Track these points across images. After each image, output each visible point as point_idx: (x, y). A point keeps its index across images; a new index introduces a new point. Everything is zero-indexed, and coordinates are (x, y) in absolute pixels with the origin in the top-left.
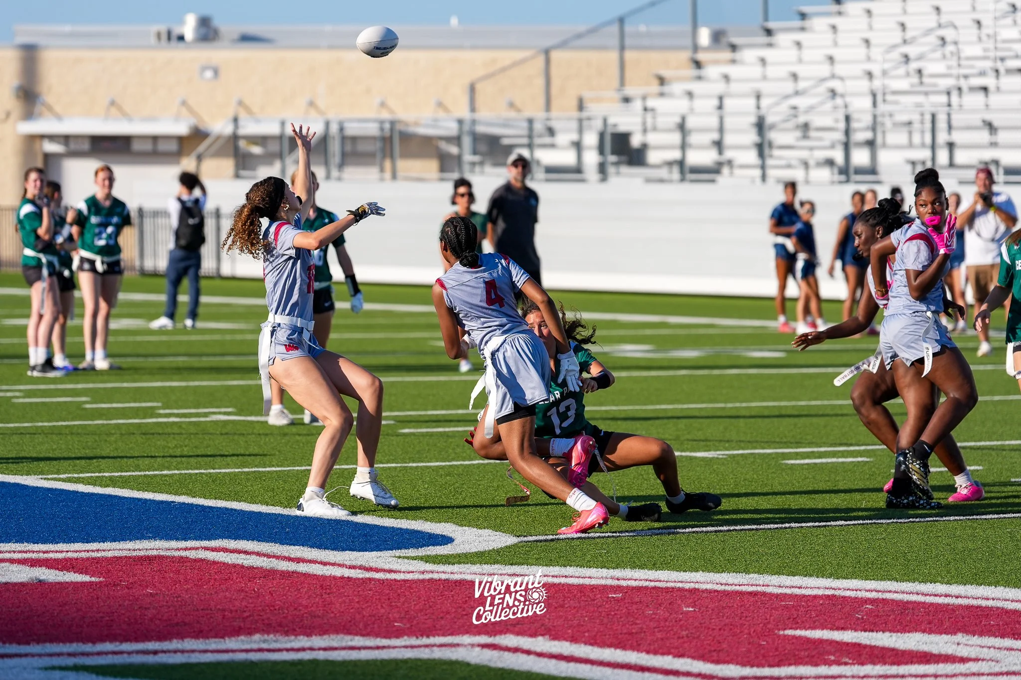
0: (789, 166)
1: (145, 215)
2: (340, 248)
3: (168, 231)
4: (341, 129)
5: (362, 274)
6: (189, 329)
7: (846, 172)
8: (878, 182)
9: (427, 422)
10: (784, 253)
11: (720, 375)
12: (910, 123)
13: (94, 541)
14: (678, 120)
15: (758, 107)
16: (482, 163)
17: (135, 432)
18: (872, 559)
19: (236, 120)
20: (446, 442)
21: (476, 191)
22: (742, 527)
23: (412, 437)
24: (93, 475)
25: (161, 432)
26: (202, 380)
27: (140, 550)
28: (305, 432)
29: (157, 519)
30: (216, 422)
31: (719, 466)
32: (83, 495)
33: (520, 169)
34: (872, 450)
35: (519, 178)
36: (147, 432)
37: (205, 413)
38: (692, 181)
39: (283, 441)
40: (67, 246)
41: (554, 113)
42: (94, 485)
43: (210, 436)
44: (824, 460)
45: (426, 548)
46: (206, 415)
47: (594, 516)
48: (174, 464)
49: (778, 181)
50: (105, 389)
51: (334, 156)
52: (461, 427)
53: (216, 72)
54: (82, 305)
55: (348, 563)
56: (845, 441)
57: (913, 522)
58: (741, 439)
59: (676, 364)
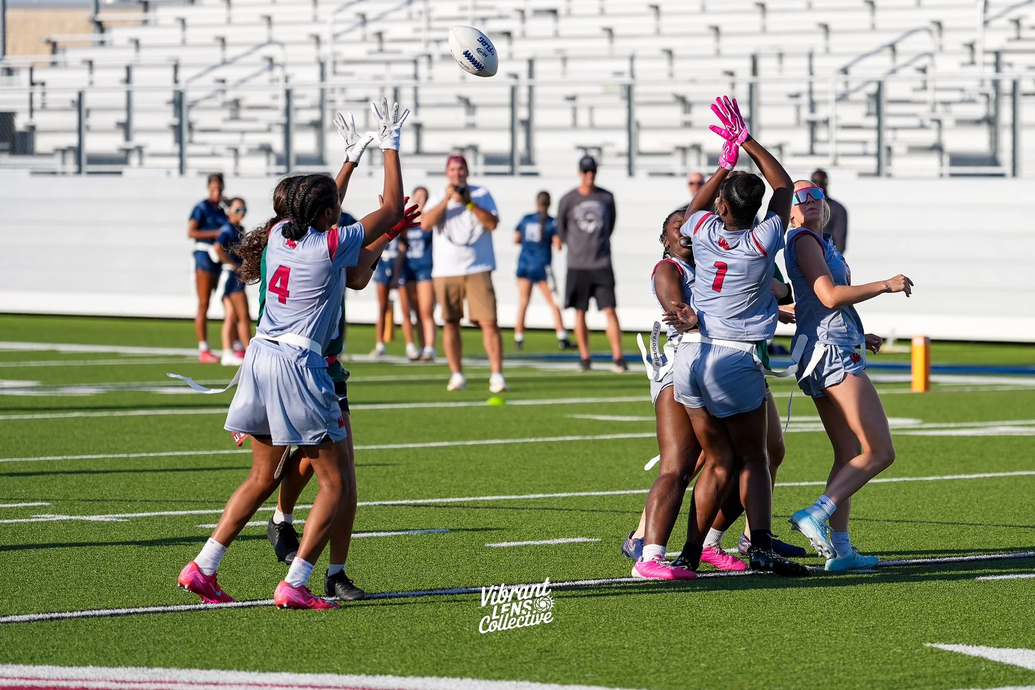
0: (214, 155)
7: (286, 161)
10: (205, 263)
11: (121, 418)
12: (366, 100)
14: (74, 96)
15: (176, 81)
31: (118, 533)
38: (90, 173)
58: (147, 498)
59: (66, 405)
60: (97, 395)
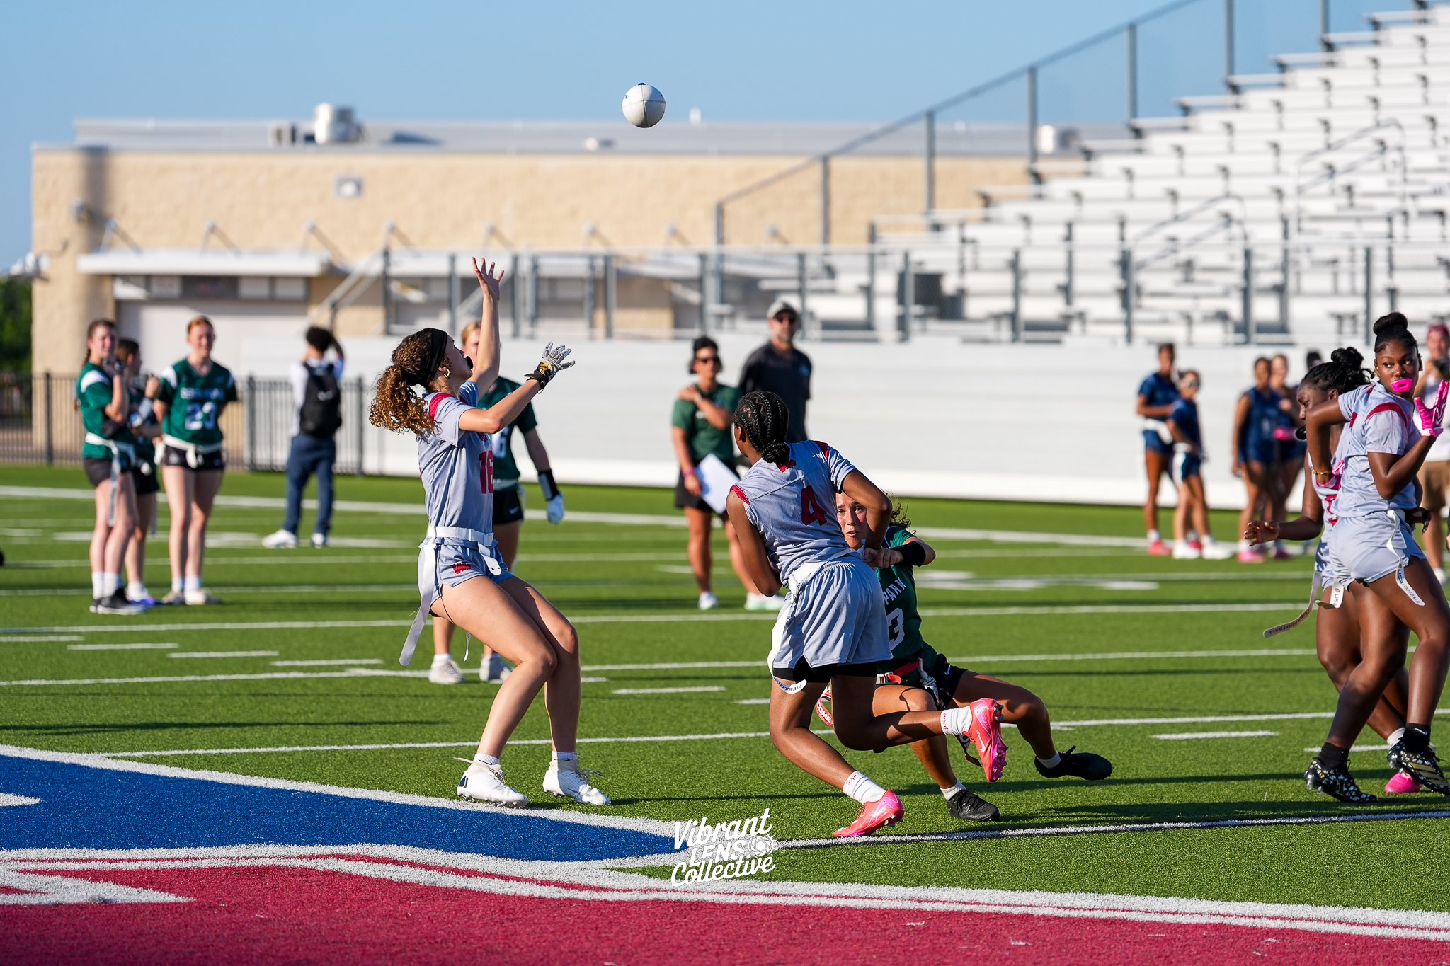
0: (1165, 321)
1: (257, 386)
2: (530, 433)
3: (290, 409)
4: (535, 267)
5: (562, 471)
6: (318, 548)
7: (1245, 329)
8: (1290, 344)
9: (652, 679)
10: (1156, 443)
11: (1064, 616)
12: (1334, 261)
13: (181, 845)
14: (1008, 255)
15: (1122, 239)
16: (732, 316)
17: (241, 692)
18: (1276, 874)
19: (386, 254)
20: (678, 707)
21: (724, 354)
22: (1095, 829)
23: (632, 700)
24: (181, 752)
25: (277, 692)
26: (336, 620)
27: (246, 858)
28: (480, 693)
29: (271, 814)
30: (354, 679)
31: (1063, 743)
32: (167, 780)
33: (786, 324)
34: (1279, 721)
35: (785, 336)
36: (258, 693)
37: (340, 666)
38: (1029, 342)
39: (450, 705)
40: (147, 431)
41: (835, 246)
42: (183, 766)
43: (346, 698)
44: (1210, 735)
45: (650, 857)
46: (341, 668)
47: (883, 809)
48: (296, 737)
49: (1150, 342)
50: (199, 631)
51: (525, 304)
52: (700, 686)
53: (359, 186)
54: (168, 513)
55: (539, 877)
56: (1240, 708)
57: (1335, 821)
58: (1095, 705)
59: (1003, 599)
60: (1036, 590)
